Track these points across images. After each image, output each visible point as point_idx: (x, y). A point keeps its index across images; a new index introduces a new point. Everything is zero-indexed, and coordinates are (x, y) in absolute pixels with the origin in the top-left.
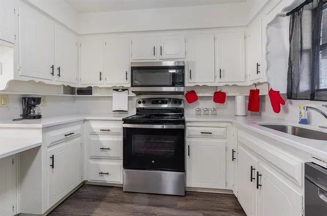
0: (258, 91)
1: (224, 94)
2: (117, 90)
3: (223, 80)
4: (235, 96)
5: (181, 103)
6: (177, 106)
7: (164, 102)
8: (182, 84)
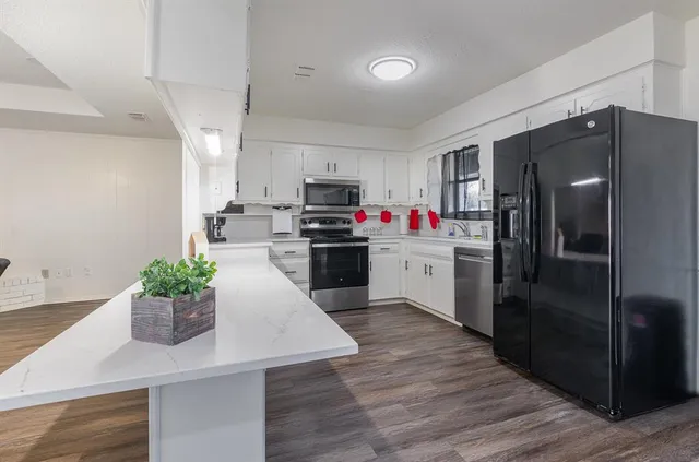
0: (417, 211)
1: (390, 213)
2: (277, 208)
3: (391, 200)
4: (398, 216)
5: (349, 223)
6: (346, 226)
7: (333, 221)
8: (358, 204)
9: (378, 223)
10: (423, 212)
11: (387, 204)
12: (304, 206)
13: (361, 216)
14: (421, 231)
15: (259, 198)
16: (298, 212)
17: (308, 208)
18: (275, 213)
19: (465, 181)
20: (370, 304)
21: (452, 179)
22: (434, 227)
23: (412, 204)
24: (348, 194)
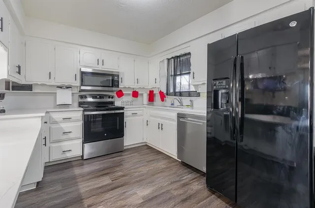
0: (153, 91)
1: (137, 92)
2: (61, 87)
3: (138, 85)
4: (143, 94)
5: (112, 98)
6: (110, 100)
7: (101, 97)
8: (118, 86)
9: (130, 98)
10: (156, 92)
11: (136, 87)
12: (80, 87)
13: (120, 94)
14: (155, 103)
15: (45, 80)
16: (76, 91)
17: (83, 88)
18: (59, 91)
19: (181, 75)
20: (125, 148)
21: (173, 74)
22: (163, 100)
23: (150, 87)
24: (112, 81)
